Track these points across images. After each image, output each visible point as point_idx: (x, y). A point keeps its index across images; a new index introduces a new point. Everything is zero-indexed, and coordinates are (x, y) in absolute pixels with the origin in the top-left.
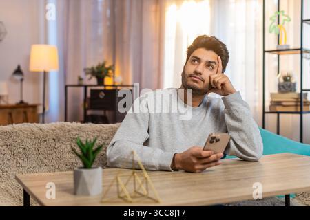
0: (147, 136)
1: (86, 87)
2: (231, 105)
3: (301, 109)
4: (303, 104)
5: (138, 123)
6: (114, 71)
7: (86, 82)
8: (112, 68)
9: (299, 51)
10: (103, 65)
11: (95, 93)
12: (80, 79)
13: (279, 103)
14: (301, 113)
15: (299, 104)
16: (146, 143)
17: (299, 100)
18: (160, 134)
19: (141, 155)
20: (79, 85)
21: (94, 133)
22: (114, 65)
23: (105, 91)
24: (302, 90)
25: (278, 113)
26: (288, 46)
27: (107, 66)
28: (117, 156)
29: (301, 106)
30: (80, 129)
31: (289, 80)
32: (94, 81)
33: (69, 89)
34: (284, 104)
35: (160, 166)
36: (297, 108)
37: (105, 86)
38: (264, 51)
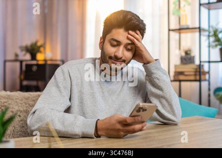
0: (69, 104)
1: (21, 62)
2: (152, 73)
3: (200, 77)
4: (201, 73)
5: (60, 91)
6: (45, 48)
7: (21, 57)
8: (43, 46)
9: (198, 30)
10: (36, 43)
11: (29, 67)
12: (17, 55)
13: (181, 73)
14: (200, 81)
15: (198, 73)
16: (68, 110)
17: (198, 70)
18: (81, 102)
19: (63, 123)
20: (16, 60)
21: (22, 100)
22: (45, 44)
23: (38, 65)
24: (200, 62)
25: (180, 81)
26: (188, 26)
27: (39, 44)
28: (39, 125)
29: (200, 75)
30: (9, 97)
31: (189, 54)
32: (28, 57)
33: (8, 64)
34: (186, 73)
35: (83, 134)
36: (196, 77)
37: (38, 61)
38: (169, 30)
